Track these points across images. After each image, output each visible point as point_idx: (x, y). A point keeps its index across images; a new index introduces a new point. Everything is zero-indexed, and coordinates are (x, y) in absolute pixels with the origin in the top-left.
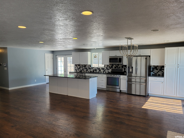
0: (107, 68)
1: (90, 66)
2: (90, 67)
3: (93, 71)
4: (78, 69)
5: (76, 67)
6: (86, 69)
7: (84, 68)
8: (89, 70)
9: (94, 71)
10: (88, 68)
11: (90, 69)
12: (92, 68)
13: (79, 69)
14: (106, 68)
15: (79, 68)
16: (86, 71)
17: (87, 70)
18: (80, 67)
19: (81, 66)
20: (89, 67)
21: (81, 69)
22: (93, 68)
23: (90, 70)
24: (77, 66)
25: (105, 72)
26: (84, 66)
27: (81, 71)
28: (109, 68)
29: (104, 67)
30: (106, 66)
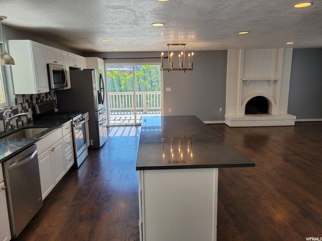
0: (23, 108)
14: (22, 104)
25: (20, 123)
28: (26, 105)
29: (16, 104)
30: (20, 101)
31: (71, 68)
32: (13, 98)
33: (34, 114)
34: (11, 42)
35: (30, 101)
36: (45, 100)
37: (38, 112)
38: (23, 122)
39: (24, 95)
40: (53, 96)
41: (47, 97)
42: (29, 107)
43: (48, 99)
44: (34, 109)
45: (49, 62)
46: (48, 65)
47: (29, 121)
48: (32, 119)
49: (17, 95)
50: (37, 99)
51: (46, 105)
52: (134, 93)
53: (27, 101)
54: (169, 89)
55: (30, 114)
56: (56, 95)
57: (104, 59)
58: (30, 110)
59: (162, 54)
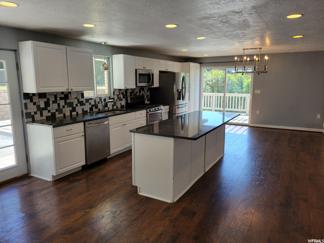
0: (118, 98)
1: (82, 95)
2: (81, 100)
3: (91, 109)
4: (40, 110)
5: (30, 105)
6: (70, 105)
7: (62, 103)
8: (79, 109)
9: (94, 108)
10: (75, 102)
11: (82, 104)
12: (87, 100)
13: (45, 109)
14: (118, 95)
15: (42, 105)
16: (71, 112)
17: (74, 110)
18: (47, 104)
19: (52, 99)
20: (80, 97)
21: (53, 107)
22: (90, 101)
23: (83, 107)
24: (36, 99)
25: (115, 107)
26: (61, 99)
27: (53, 115)
28: (122, 96)
29: (114, 95)
30: (117, 93)
31: (161, 72)
32: (112, 90)
33: (127, 103)
34: (114, 56)
35: (124, 94)
36: (138, 94)
37: (129, 101)
38: (117, 107)
39: (120, 90)
40: (146, 92)
41: (140, 92)
42: (123, 98)
43: (141, 94)
44: (127, 100)
45: (137, 68)
46: (136, 70)
47: (122, 107)
48: (125, 106)
49: (115, 89)
50: (131, 93)
51: (137, 97)
52: (225, 95)
53: (122, 94)
54: (258, 92)
55: (123, 103)
56: (149, 92)
57: (200, 63)
58: (124, 100)
59: (236, 58)
